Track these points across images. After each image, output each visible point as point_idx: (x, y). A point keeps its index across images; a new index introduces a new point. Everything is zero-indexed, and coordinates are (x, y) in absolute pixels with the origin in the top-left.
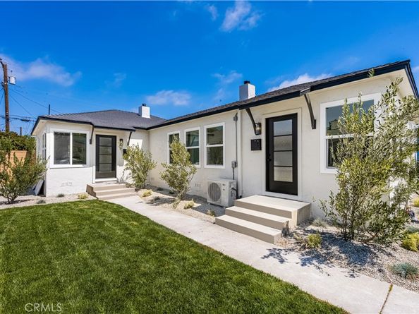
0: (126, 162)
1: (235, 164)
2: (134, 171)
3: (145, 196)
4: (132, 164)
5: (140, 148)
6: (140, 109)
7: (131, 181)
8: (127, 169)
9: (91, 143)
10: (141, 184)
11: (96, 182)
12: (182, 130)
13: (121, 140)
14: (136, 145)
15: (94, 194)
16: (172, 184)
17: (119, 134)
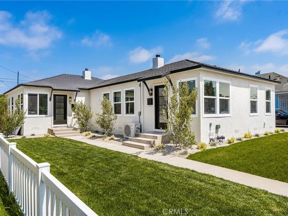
0: (73, 113)
1: (140, 114)
2: (79, 119)
3: (86, 135)
4: (78, 114)
5: (83, 103)
6: (84, 73)
7: (77, 126)
8: (74, 118)
9: (50, 100)
10: (84, 128)
11: (54, 127)
12: (111, 91)
13: (70, 98)
14: (81, 101)
15: (54, 134)
16: (103, 126)
17: (68, 94)
